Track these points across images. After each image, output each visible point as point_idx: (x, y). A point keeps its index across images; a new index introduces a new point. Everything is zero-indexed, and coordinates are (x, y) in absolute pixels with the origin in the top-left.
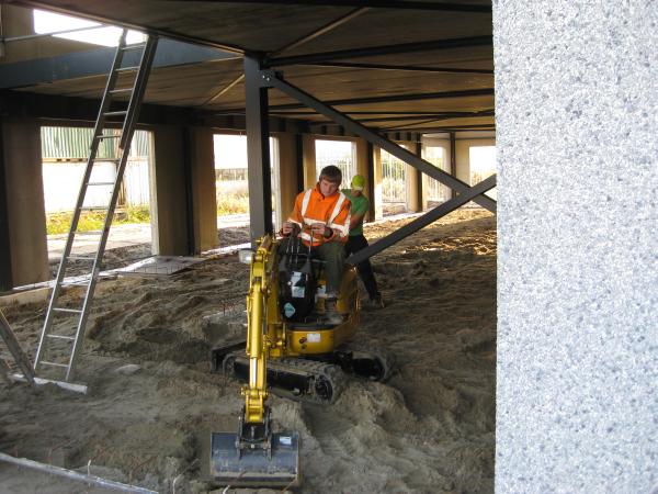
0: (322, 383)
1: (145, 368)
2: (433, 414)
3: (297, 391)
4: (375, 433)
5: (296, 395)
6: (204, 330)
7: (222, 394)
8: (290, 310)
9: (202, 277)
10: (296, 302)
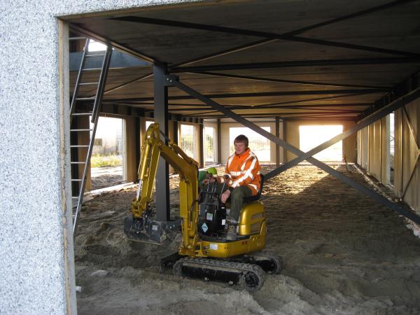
0: (251, 277)
1: (112, 272)
2: (325, 293)
3: (231, 283)
4: (305, 306)
5: (231, 285)
6: (131, 245)
7: (181, 288)
8: (205, 228)
9: (93, 210)
10: (208, 223)
